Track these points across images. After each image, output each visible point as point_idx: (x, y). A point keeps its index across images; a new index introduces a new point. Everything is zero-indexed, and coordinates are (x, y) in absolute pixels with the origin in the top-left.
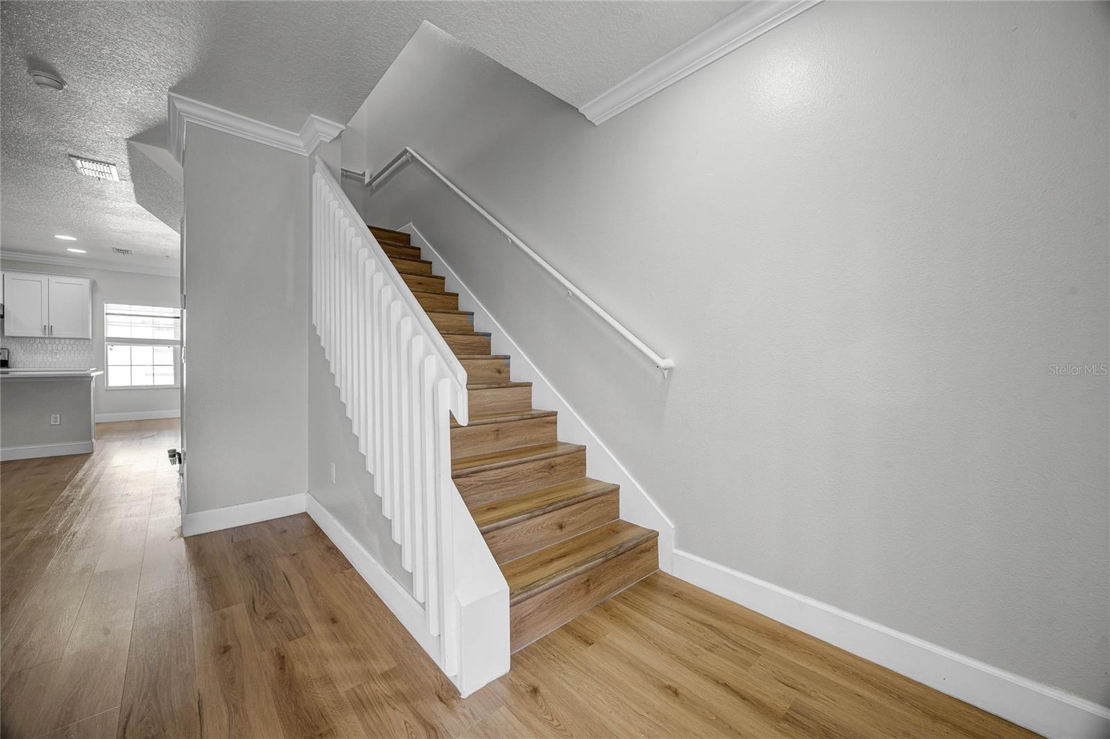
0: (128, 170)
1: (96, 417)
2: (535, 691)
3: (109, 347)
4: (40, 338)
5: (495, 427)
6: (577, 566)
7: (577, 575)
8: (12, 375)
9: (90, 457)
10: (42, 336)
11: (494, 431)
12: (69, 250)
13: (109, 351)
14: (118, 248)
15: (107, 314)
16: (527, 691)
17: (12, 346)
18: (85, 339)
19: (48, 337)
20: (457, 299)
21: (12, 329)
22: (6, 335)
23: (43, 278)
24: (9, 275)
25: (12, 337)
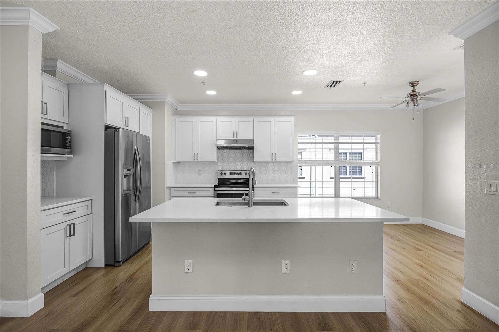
10: (271, 161)
17: (256, 169)
19: (274, 162)
21: (257, 157)
22: (255, 161)
23: (271, 119)
24: (257, 119)
25: (257, 162)
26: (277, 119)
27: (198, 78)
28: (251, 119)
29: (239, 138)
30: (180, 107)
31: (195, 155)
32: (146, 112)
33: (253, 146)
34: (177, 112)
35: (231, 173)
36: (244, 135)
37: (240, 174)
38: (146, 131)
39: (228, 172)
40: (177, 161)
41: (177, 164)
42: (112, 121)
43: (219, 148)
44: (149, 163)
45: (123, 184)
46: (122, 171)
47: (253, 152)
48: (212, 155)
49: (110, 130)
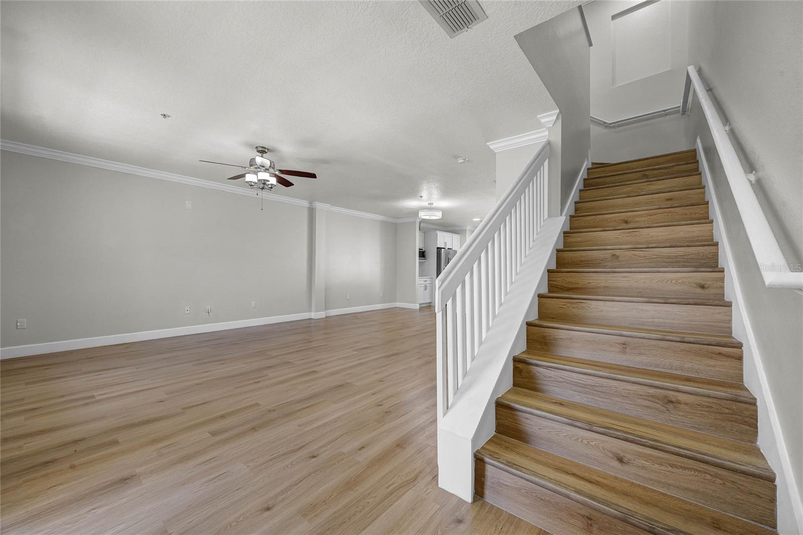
2: (460, 521)
5: (623, 339)
6: (576, 492)
7: (568, 497)
11: (620, 344)
16: (457, 517)
20: (708, 207)
38: (454, 247)
42: (440, 245)
49: (439, 249)
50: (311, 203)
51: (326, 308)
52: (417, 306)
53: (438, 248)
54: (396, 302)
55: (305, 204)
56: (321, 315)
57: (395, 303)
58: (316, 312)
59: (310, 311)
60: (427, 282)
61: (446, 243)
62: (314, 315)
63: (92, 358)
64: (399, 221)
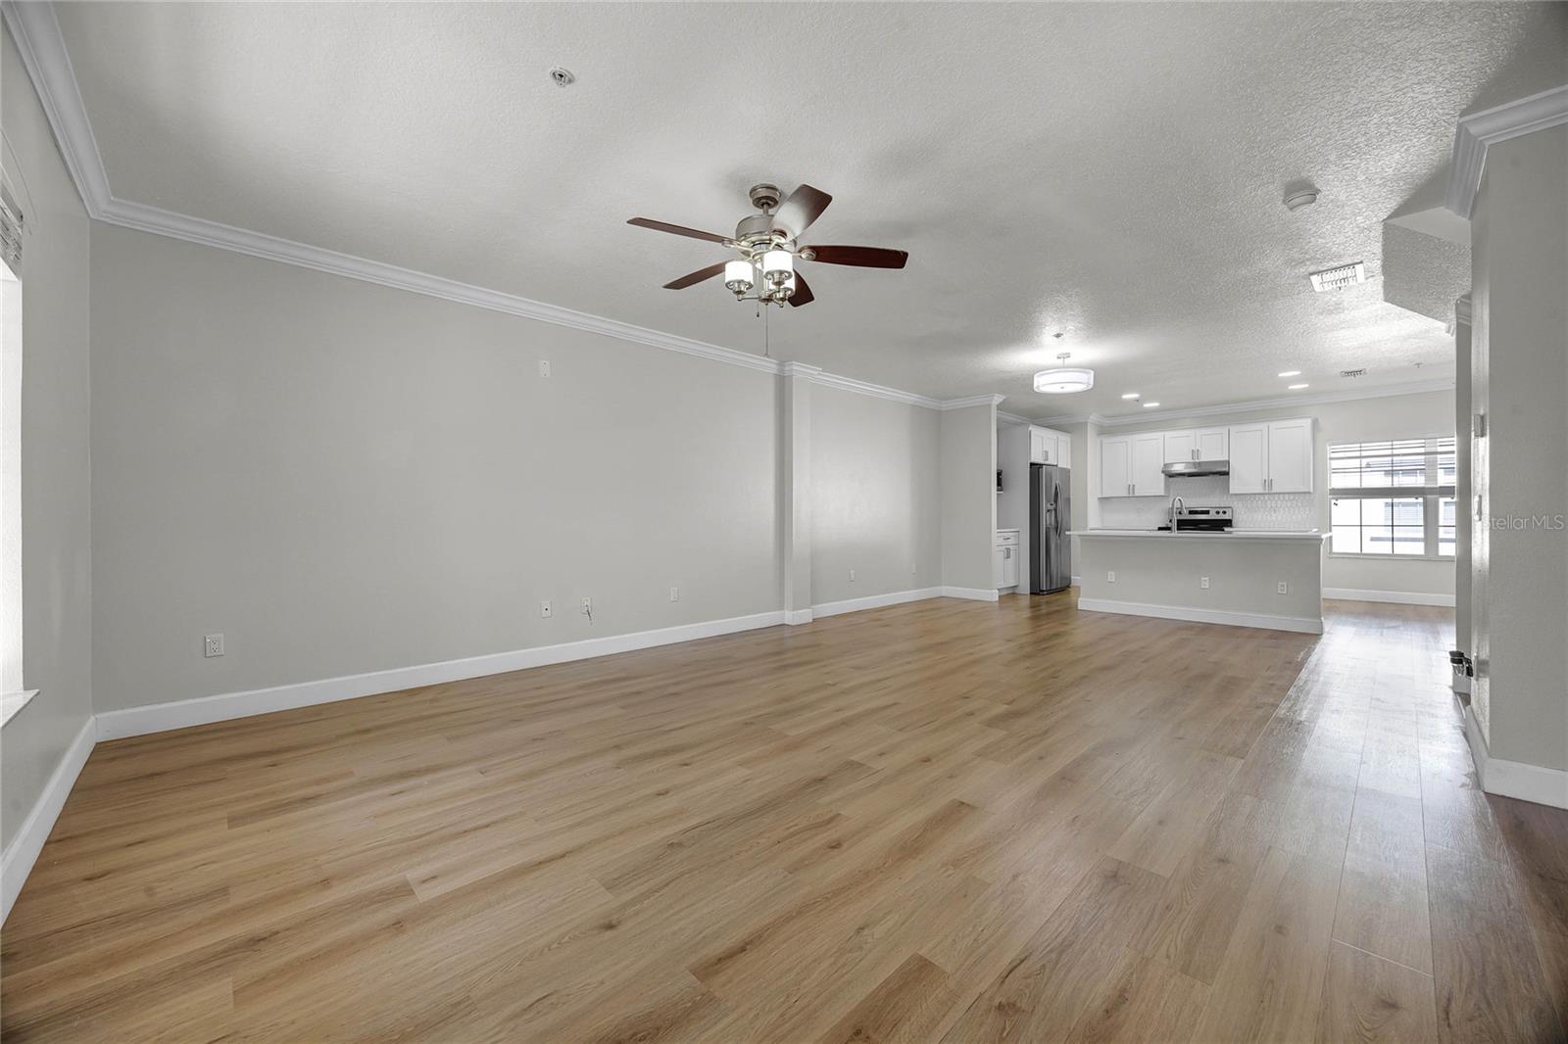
0: (1379, 262)
1: (1326, 592)
3: (1333, 501)
4: (1259, 494)
8: (1234, 535)
9: (1320, 639)
10: (1262, 491)
12: (1290, 387)
13: (1333, 506)
14: (1348, 370)
15: (1331, 459)
17: (1236, 504)
18: (1305, 493)
19: (1268, 493)
21: (1235, 485)
22: (1231, 492)
23: (1263, 426)
24: (1234, 429)
25: (1236, 495)
26: (1274, 425)
27: (1128, 402)
28: (1224, 430)
29: (1202, 460)
30: (1107, 422)
31: (1131, 488)
32: (1064, 439)
33: (1227, 470)
34: (1105, 431)
35: (1191, 512)
36: (1211, 455)
37: (1207, 512)
38: (1064, 463)
39: (1186, 511)
40: (1104, 496)
41: (1103, 500)
42: (1037, 458)
43: (1170, 475)
44: (1069, 499)
45: (1046, 519)
46: (1044, 505)
47: (1229, 479)
48: (1158, 486)
49: (1035, 468)
50: (781, 364)
51: (814, 601)
52: (994, 596)
53: (1032, 464)
54: (940, 585)
55: (770, 366)
56: (804, 616)
57: (939, 587)
58: (794, 610)
59: (781, 607)
60: (1011, 541)
61: (1047, 452)
62: (791, 617)
63: (367, 731)
64: (945, 406)
